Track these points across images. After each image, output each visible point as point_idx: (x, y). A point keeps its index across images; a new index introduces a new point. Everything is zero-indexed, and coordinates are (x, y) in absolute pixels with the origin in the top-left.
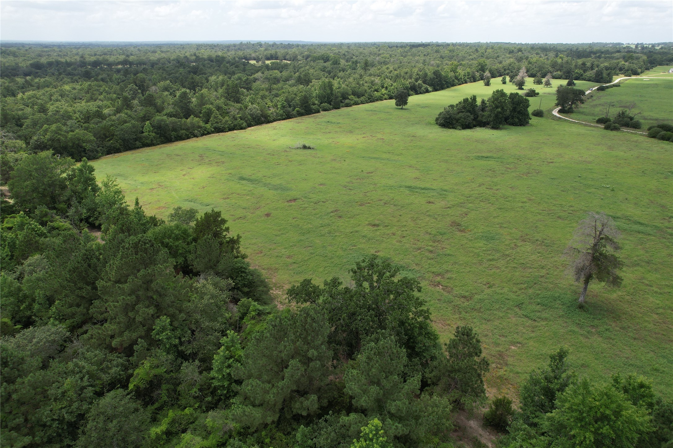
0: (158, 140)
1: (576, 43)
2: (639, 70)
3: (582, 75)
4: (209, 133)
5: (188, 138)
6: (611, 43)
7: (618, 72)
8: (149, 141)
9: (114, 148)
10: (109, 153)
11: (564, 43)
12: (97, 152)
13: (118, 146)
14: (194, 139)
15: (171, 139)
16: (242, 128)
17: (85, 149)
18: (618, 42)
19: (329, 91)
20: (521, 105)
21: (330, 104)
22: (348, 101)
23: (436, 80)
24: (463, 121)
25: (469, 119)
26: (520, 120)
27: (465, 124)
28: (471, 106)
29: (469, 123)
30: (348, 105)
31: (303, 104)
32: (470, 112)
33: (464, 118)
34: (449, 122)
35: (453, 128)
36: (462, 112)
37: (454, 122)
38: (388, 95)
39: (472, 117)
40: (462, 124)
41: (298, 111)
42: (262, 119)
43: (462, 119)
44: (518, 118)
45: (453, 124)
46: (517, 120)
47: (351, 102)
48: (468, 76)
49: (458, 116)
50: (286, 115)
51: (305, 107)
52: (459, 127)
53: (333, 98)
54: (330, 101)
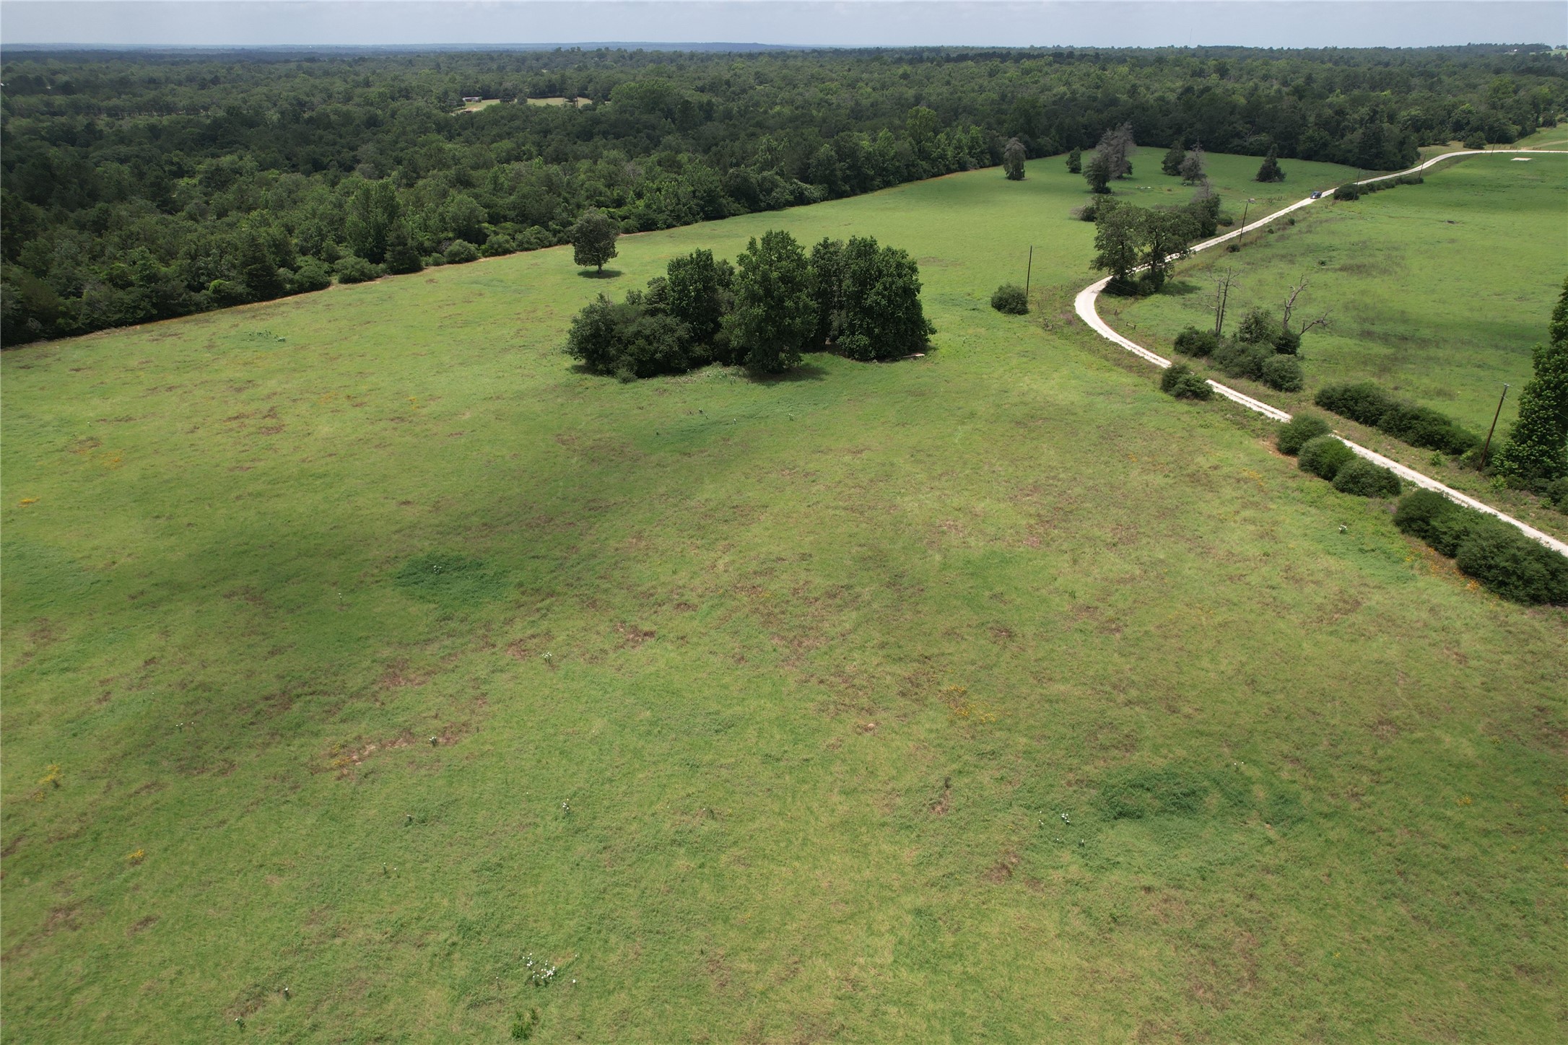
1: (1425, 46)
2: (1515, 129)
3: (1325, 145)
6: (1516, 46)
7: (1448, 133)
11: (1392, 46)
18: (1535, 42)
19: (379, 216)
20: (879, 286)
21: (376, 258)
22: (458, 245)
23: (838, 165)
24: (643, 350)
25: (668, 339)
26: (876, 341)
27: (652, 360)
28: (684, 292)
29: (669, 356)
30: (456, 259)
31: (245, 264)
32: (682, 313)
33: (647, 338)
34: (595, 351)
35: (610, 373)
36: (653, 313)
37: (612, 351)
38: (639, 217)
39: (683, 330)
40: (639, 361)
41: (216, 291)
42: (33, 324)
43: (641, 342)
44: (869, 332)
45: (611, 360)
46: (864, 340)
47: (472, 247)
48: (971, 148)
49: (632, 329)
50: (154, 305)
51: (250, 274)
52: (623, 372)
53: (391, 238)
54: (384, 251)
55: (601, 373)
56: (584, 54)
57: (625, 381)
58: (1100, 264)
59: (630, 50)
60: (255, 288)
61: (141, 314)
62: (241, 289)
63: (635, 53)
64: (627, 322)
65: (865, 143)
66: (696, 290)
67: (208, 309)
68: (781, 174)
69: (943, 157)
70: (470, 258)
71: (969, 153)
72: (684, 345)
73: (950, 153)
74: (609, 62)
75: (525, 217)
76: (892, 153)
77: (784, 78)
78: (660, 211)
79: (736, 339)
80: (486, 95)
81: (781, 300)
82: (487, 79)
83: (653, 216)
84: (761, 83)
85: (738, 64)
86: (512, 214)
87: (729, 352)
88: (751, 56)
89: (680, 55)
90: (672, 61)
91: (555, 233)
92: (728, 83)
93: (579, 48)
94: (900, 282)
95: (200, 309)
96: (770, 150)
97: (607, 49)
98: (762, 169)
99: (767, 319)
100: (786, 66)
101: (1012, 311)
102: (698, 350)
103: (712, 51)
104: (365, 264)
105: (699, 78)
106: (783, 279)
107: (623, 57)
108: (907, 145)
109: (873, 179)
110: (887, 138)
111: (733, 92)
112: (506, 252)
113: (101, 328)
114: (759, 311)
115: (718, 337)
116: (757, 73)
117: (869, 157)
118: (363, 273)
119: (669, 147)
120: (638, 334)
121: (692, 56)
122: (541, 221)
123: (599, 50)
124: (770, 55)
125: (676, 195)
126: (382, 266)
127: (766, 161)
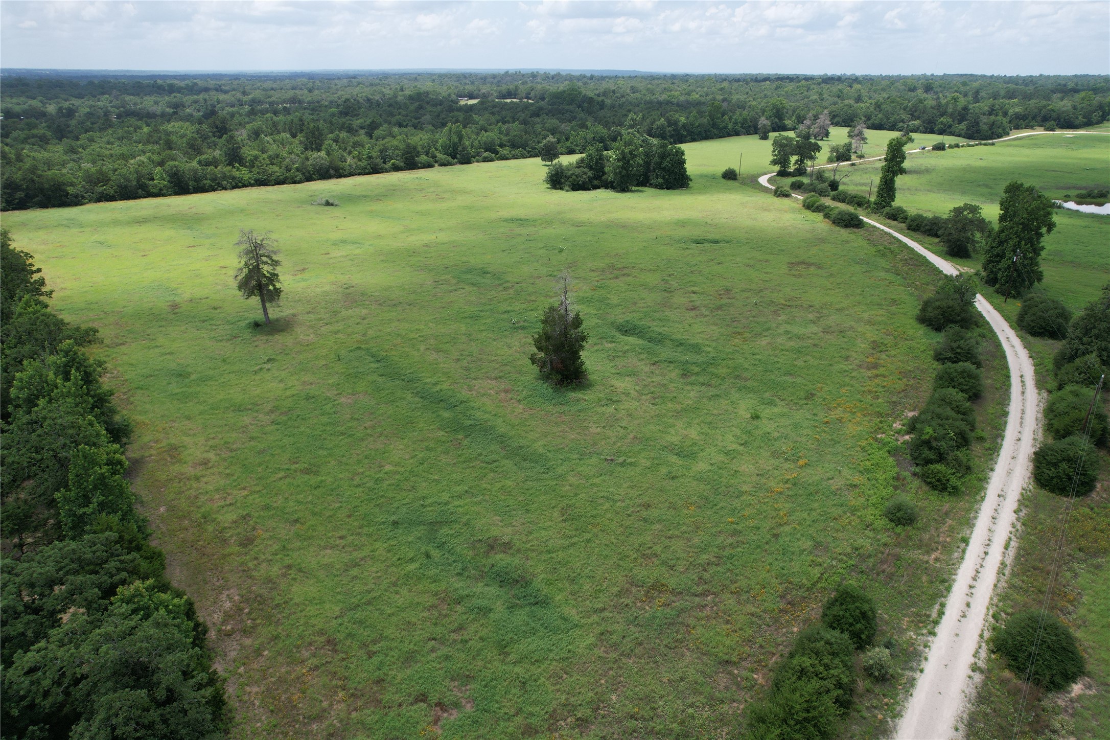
0: (170, 190)
4: (245, 186)
5: (214, 190)
7: (1035, 122)
8: (155, 191)
9: (107, 195)
10: (98, 200)
12: (83, 197)
13: (112, 192)
14: (223, 191)
15: (189, 189)
16: (295, 182)
17: (68, 193)
19: (455, 139)
20: (668, 159)
21: (454, 157)
22: (486, 154)
23: (668, 129)
24: (575, 180)
25: (584, 176)
26: (667, 181)
27: (578, 184)
28: (591, 160)
29: (584, 183)
30: (486, 160)
31: (403, 155)
32: (591, 168)
33: (576, 176)
34: (556, 181)
35: (561, 189)
36: (578, 167)
37: (563, 181)
38: (567, 148)
39: (590, 174)
40: (573, 184)
41: (393, 164)
42: (332, 172)
43: (574, 177)
44: (663, 177)
45: (562, 184)
46: (661, 180)
47: (493, 155)
48: (742, 124)
49: (571, 172)
50: (372, 168)
51: (406, 158)
52: (567, 188)
53: (460, 149)
54: (457, 153)
55: (558, 189)
56: (523, 75)
57: (567, 191)
58: (774, 162)
59: (552, 73)
60: (408, 164)
61: (367, 171)
62: (402, 164)
63: (555, 75)
64: (569, 170)
65: (683, 119)
66: (596, 159)
67: (390, 171)
68: (638, 132)
69: (726, 127)
70: (492, 160)
71: (741, 127)
72: (591, 180)
73: (730, 126)
74: (539, 80)
75: (514, 146)
76: (697, 124)
77: (648, 90)
78: (577, 145)
79: (610, 177)
80: (471, 97)
81: (629, 161)
82: (469, 88)
83: (574, 147)
84: (634, 93)
85: (621, 82)
86: (509, 144)
87: (608, 184)
88: (631, 78)
89: (585, 77)
90: (579, 80)
91: (529, 152)
92: (614, 92)
93: (520, 72)
94: (677, 158)
95: (387, 171)
96: (633, 119)
97: (537, 72)
98: (628, 129)
99: (623, 168)
100: (651, 84)
101: (730, 179)
102: (596, 182)
103: (604, 75)
104: (449, 158)
105: (597, 89)
106: (631, 153)
107: (548, 77)
108: (705, 120)
109: (686, 137)
110: (695, 117)
111: (617, 97)
112: (507, 159)
113: (353, 175)
114: (620, 164)
115: (603, 178)
116: (632, 87)
117: (684, 126)
118: (448, 162)
119: (581, 119)
120: (573, 174)
121: (592, 77)
122: (524, 146)
123: (533, 73)
124: (642, 77)
125: (585, 139)
126: (456, 160)
127: (630, 125)
